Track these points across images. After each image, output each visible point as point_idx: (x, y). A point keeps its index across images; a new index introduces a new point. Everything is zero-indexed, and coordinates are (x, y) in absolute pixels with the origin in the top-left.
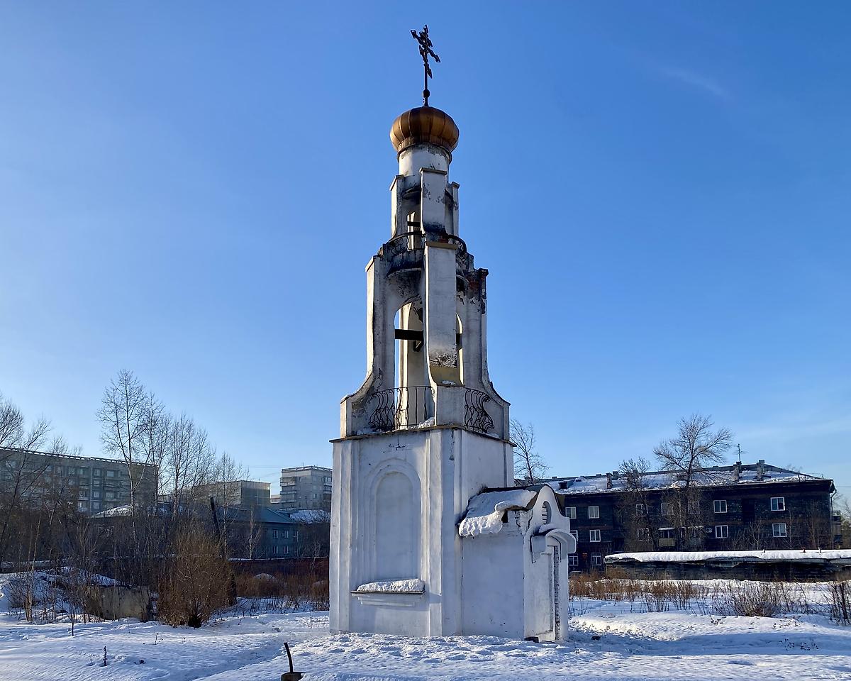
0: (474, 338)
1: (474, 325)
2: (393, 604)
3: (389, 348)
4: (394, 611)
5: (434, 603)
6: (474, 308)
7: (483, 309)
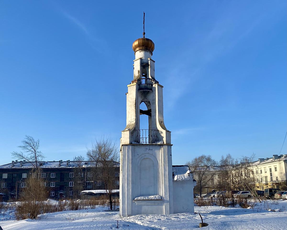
2: (149, 204)
4: (150, 206)
5: (166, 203)
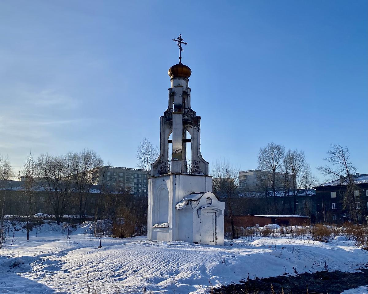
0: (196, 140)
1: (195, 136)
2: (161, 231)
3: (166, 147)
4: (162, 233)
5: (170, 230)
6: (196, 130)
7: (199, 130)
